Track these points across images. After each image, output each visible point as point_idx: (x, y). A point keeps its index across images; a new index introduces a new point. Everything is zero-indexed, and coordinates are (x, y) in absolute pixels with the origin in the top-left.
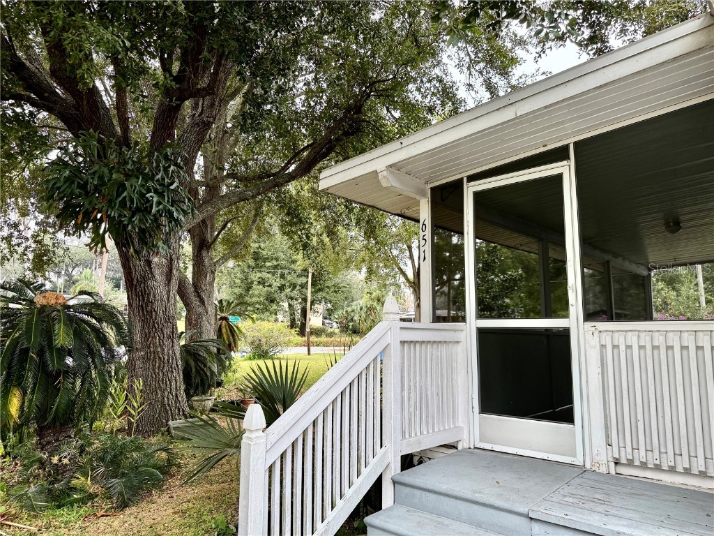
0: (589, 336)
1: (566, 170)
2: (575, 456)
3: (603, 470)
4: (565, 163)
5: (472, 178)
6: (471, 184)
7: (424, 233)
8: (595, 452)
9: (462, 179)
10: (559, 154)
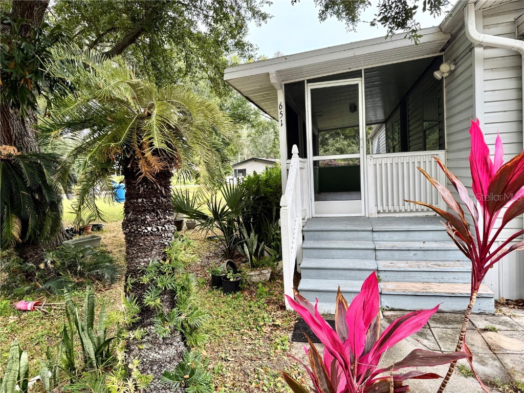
0: (369, 161)
1: (360, 82)
2: (361, 213)
3: (373, 216)
4: (360, 79)
5: (309, 81)
6: (309, 84)
7: (281, 110)
8: (370, 209)
9: (304, 81)
10: (357, 74)
